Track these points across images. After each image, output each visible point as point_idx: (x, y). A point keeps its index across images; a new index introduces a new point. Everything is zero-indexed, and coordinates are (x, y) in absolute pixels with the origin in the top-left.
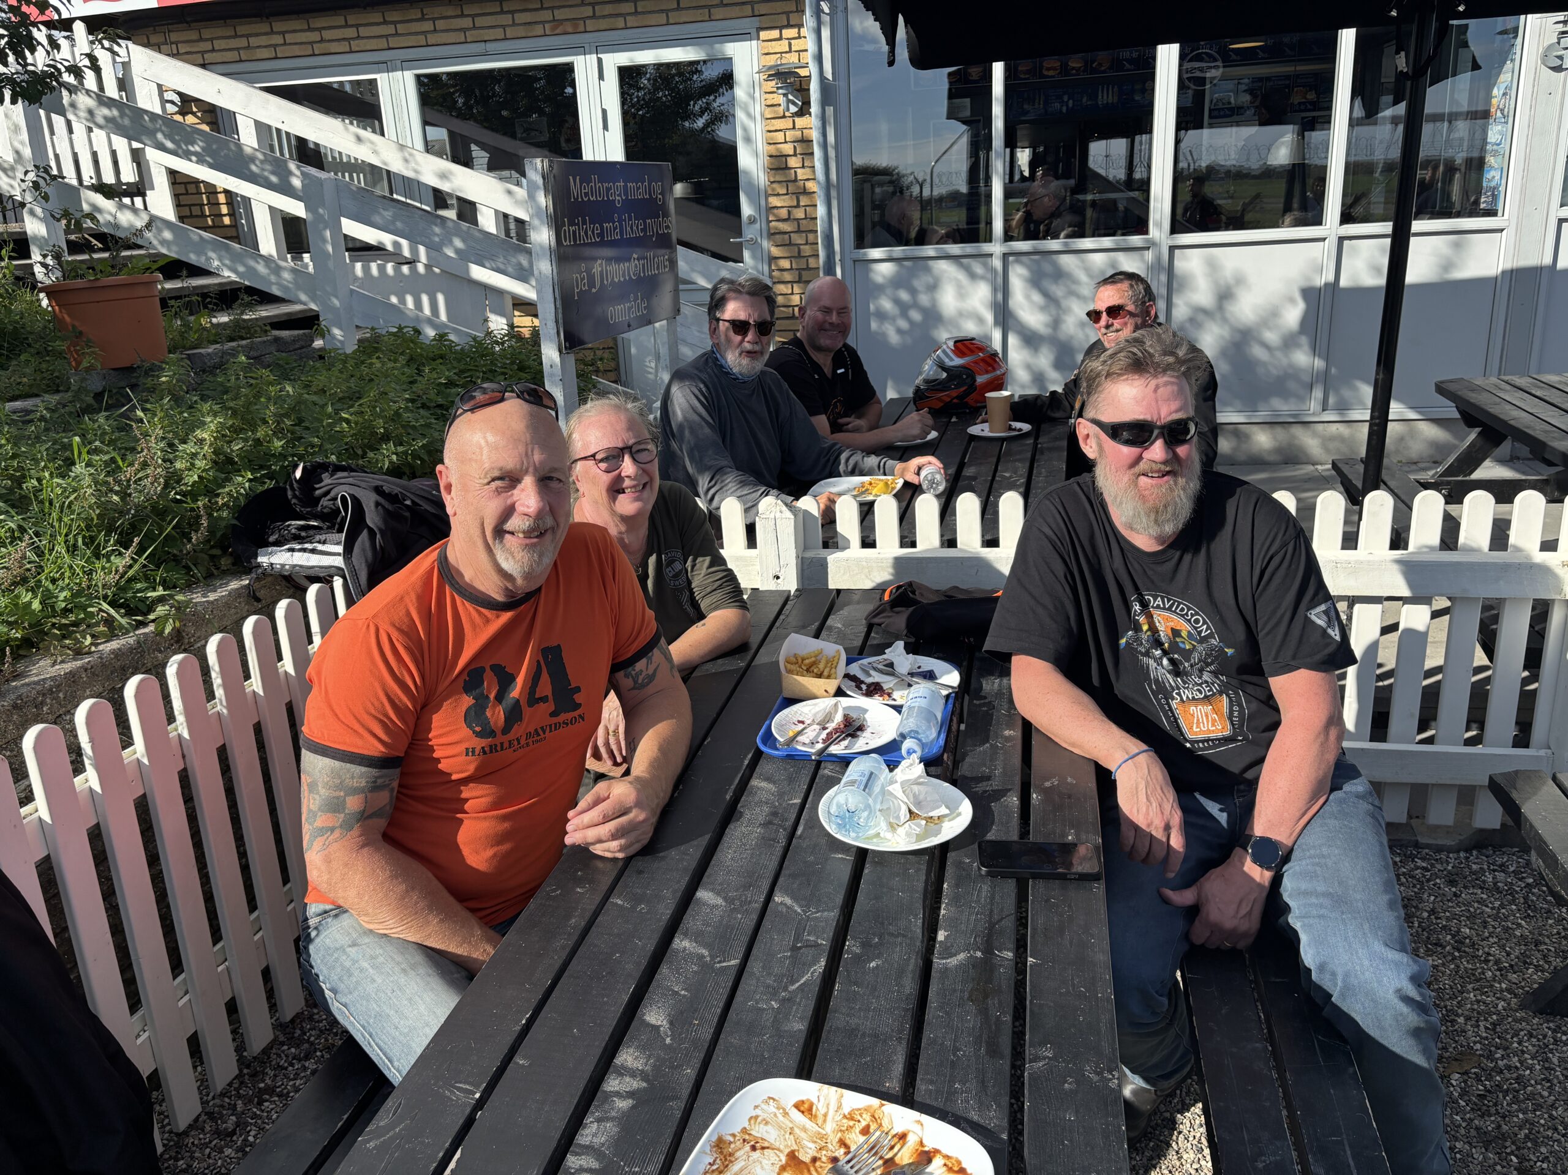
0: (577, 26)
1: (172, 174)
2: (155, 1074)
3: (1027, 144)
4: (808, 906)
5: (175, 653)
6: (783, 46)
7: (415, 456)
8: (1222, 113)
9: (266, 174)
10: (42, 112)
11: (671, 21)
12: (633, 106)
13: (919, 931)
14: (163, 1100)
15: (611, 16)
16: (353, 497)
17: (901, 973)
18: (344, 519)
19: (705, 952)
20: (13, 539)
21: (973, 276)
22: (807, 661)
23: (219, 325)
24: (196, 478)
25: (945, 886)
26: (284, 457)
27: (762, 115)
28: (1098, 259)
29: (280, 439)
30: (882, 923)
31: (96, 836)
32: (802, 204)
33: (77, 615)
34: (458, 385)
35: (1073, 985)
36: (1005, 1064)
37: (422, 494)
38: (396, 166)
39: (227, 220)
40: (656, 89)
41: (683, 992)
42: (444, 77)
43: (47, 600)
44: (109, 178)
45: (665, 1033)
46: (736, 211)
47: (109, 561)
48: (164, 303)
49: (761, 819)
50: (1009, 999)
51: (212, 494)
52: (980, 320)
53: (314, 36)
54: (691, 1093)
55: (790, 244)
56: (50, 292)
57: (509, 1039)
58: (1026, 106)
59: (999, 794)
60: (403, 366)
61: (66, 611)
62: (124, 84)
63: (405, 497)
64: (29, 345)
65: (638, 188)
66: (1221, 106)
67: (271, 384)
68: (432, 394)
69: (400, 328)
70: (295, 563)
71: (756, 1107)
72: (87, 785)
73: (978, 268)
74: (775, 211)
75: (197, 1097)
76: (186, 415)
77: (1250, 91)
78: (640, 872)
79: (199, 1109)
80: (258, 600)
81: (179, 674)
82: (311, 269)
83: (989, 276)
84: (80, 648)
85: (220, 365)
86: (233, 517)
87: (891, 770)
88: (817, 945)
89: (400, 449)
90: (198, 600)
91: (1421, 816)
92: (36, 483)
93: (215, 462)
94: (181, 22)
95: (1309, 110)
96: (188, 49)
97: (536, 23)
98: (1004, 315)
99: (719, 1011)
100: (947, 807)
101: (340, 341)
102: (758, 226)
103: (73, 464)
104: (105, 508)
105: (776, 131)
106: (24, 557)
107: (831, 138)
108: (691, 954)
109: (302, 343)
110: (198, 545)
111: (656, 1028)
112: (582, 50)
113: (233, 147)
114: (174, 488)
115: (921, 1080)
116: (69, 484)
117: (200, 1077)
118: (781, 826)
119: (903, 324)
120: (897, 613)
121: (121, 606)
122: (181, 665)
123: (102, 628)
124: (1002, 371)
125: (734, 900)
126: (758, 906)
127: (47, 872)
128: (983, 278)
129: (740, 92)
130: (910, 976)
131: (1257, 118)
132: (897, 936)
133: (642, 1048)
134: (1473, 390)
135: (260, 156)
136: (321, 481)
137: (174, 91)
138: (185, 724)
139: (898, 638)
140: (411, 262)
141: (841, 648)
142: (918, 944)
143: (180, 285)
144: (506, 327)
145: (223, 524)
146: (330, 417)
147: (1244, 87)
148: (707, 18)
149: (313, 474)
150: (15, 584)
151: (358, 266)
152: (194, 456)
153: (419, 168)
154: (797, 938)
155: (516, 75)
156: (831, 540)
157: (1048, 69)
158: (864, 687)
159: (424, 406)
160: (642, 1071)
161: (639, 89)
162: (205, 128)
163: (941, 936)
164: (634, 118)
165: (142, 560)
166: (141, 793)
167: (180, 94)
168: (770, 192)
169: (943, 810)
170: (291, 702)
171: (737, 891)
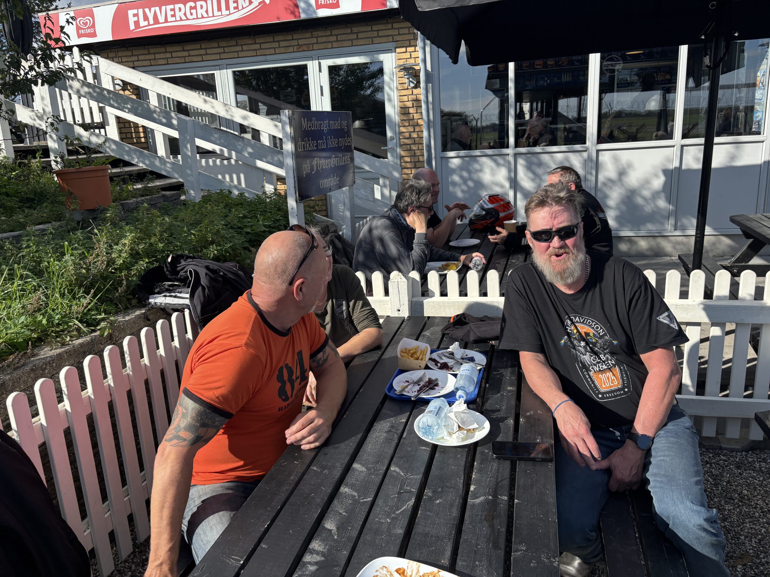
0: (309, 48)
1: (118, 118)
2: (92, 551)
3: (528, 101)
4: (407, 472)
5: (109, 345)
6: (407, 55)
7: (226, 251)
8: (623, 85)
9: (161, 118)
10: (57, 90)
11: (354, 44)
12: (336, 84)
13: (461, 486)
14: (97, 564)
15: (325, 42)
16: (195, 271)
17: (451, 506)
18: (190, 281)
19: (356, 494)
20: (35, 290)
21: (498, 164)
22: (411, 352)
23: (137, 189)
24: (121, 261)
25: (475, 463)
26: (163, 251)
27: (397, 88)
28: (559, 156)
29: (162, 243)
30: (443, 482)
31: (68, 433)
32: (416, 130)
33: (64, 326)
34: (248, 218)
35: (537, 514)
36: (502, 553)
37: (228, 269)
38: (222, 113)
39: (143, 140)
40: (348, 76)
41: (344, 513)
42: (247, 72)
43: (50, 319)
44: (88, 120)
45: (335, 533)
46: (385, 134)
47: (79, 301)
48: (111, 179)
49: (386, 429)
50: (504, 520)
51: (128, 269)
52: (502, 186)
53: (186, 54)
54: (346, 563)
55: (410, 150)
56: (59, 173)
57: (259, 535)
58: (526, 83)
59: (503, 419)
60: (222, 209)
61: (58, 324)
62: (96, 76)
63: (220, 271)
64: (48, 199)
65: (335, 124)
66: (623, 82)
67: (159, 217)
68: (235, 222)
69: (221, 190)
70: (167, 302)
71: (377, 571)
72: (64, 408)
73: (500, 160)
74: (403, 134)
75: (113, 562)
76: (118, 231)
77: (637, 75)
78: (326, 454)
79: (113, 568)
80: (149, 320)
81: (110, 355)
82: (181, 163)
83: (507, 164)
84: (65, 342)
85: (136, 208)
86: (139, 280)
87: (450, 406)
88: (410, 492)
89: (219, 248)
90: (121, 320)
91: (723, 434)
92: (47, 264)
93: (131, 254)
94: (123, 47)
95: (667, 84)
96: (127, 60)
97: (290, 46)
98: (514, 183)
99: (361, 523)
100: (477, 424)
101: (193, 197)
102: (395, 141)
103: (65, 255)
104: (79, 276)
105: (404, 96)
106: (39, 298)
107: (430, 99)
108: (348, 495)
109: (175, 197)
110: (122, 293)
111: (330, 531)
112: (312, 58)
113: (145, 105)
114: (111, 266)
115: (460, 559)
116: (62, 264)
117: (115, 552)
118: (395, 433)
119: (464, 188)
120: (457, 328)
121: (85, 322)
122: (111, 351)
123: (75, 333)
124: (513, 210)
125: (371, 468)
126: (382, 472)
127: (44, 449)
128: (503, 165)
129: (386, 78)
130: (456, 508)
131: (641, 87)
132: (450, 488)
133: (323, 540)
134: (748, 220)
135: (158, 110)
136: (181, 263)
137: (120, 79)
138: (112, 380)
139: (456, 340)
140: (229, 159)
141: (428, 345)
142: (461, 492)
143: (119, 171)
144: (273, 190)
145: (133, 283)
146: (185, 232)
147: (634, 73)
148: (371, 43)
149: (176, 260)
150: (35, 311)
151: (203, 161)
152: (121, 251)
153: (233, 114)
154: (401, 489)
155: (281, 70)
156: (425, 292)
157: (537, 65)
158: (439, 365)
159: (232, 228)
160: (322, 552)
161: (339, 76)
162: (134, 97)
163: (472, 488)
164: (337, 90)
165: (95, 301)
166: (90, 412)
167: (122, 81)
168: (401, 125)
169: (475, 426)
170: (162, 369)
171: (372, 464)
